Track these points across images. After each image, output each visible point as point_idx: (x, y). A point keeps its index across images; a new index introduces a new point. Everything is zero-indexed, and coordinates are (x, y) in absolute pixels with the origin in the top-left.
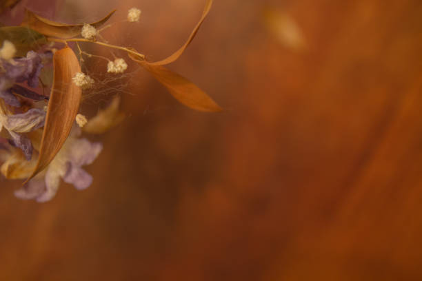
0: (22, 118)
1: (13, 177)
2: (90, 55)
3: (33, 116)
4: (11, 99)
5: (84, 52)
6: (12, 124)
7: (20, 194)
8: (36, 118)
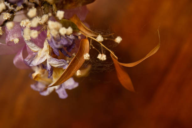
0: (57, 61)
1: (36, 80)
2: (94, 48)
3: (62, 62)
4: (56, 51)
5: (92, 45)
6: (51, 61)
7: (33, 86)
8: (62, 63)
